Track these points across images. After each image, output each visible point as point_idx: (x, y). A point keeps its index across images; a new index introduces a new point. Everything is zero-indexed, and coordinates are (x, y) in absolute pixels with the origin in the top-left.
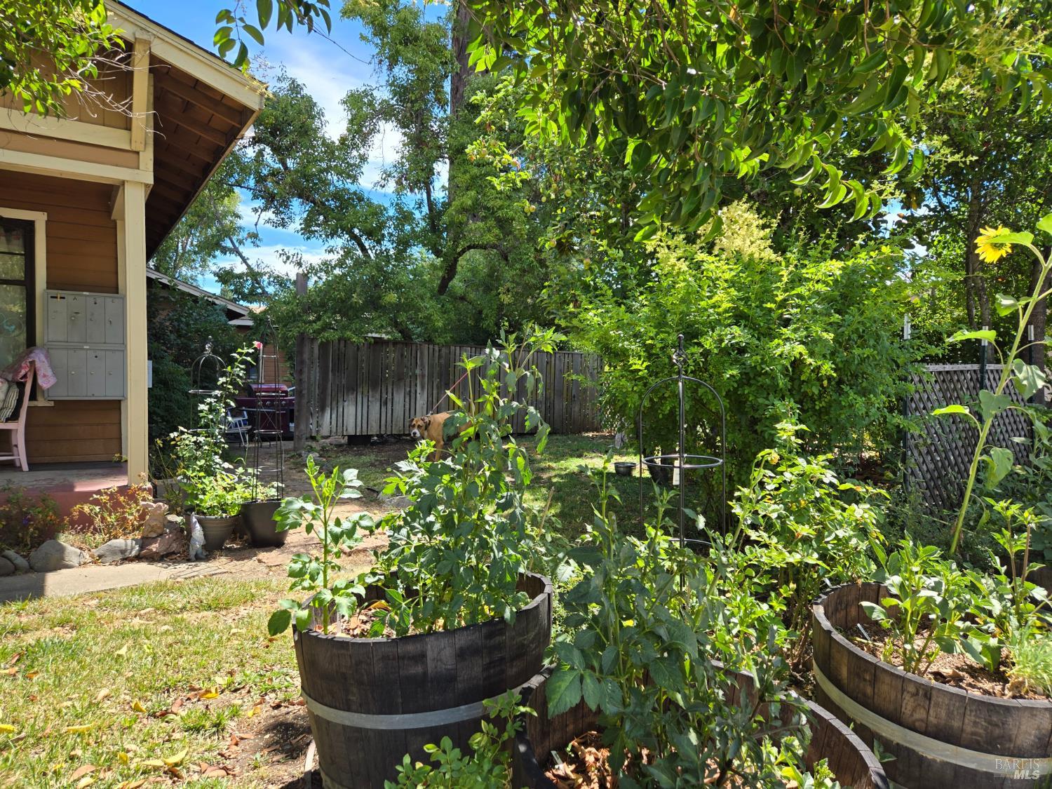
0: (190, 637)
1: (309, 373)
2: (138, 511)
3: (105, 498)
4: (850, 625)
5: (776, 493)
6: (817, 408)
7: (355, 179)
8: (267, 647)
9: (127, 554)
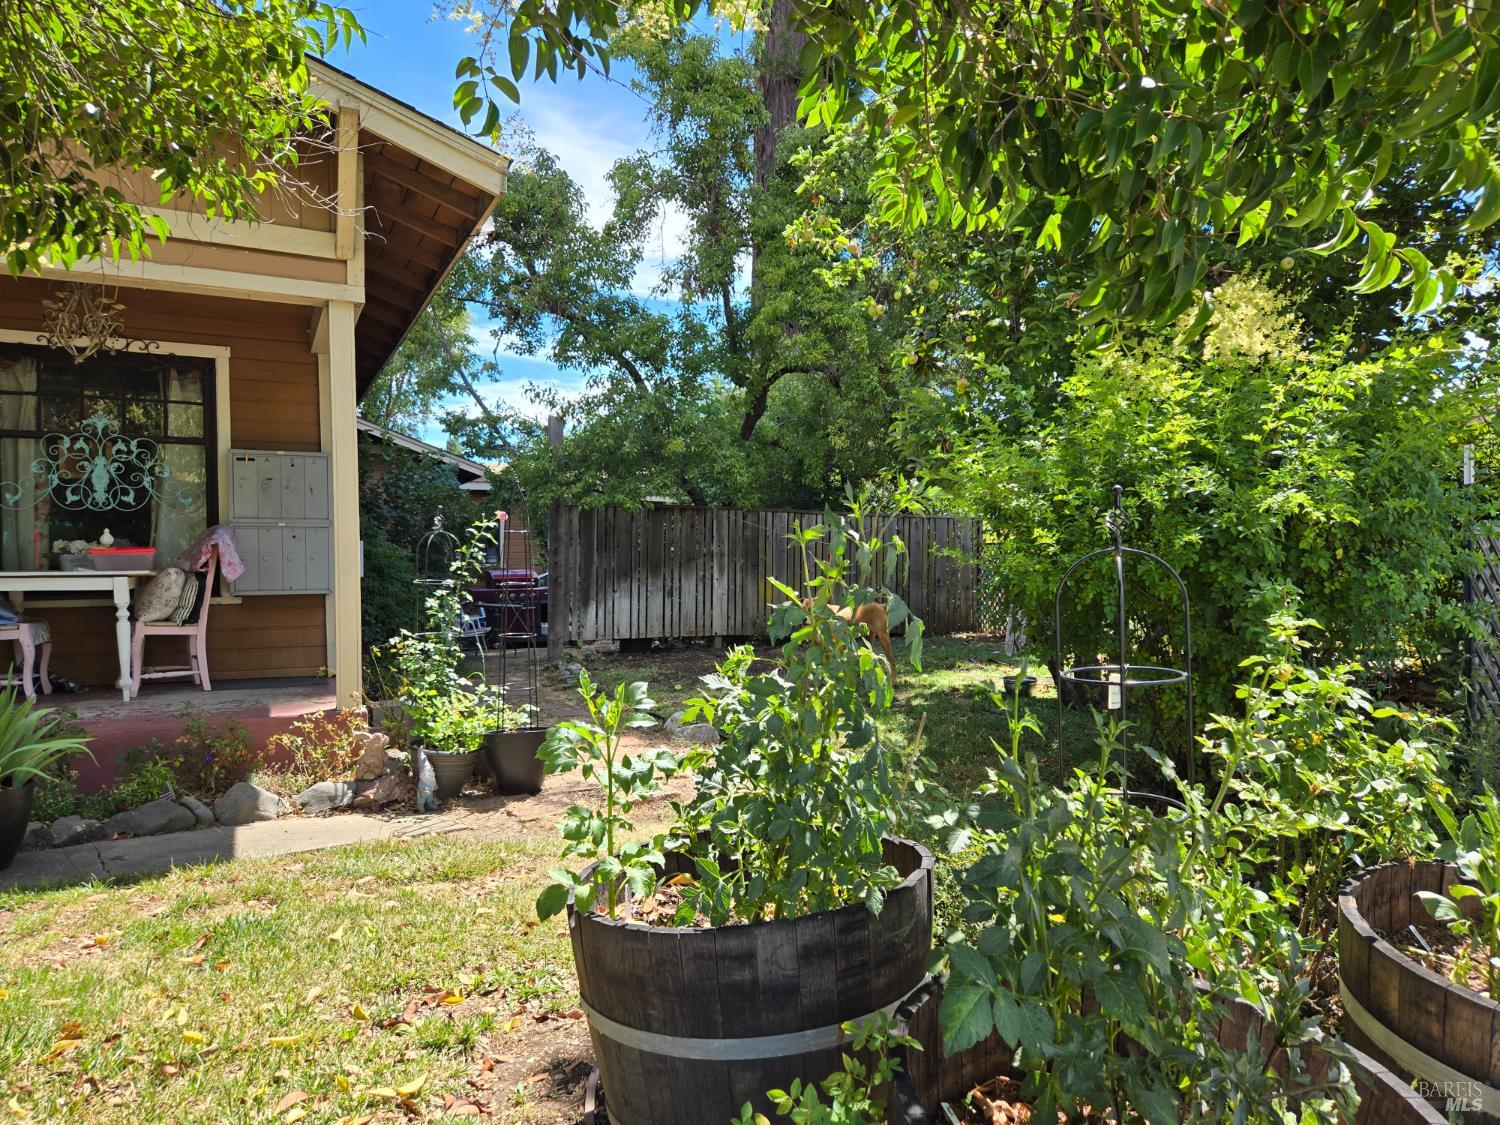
0: (424, 918)
1: (567, 553)
2: (350, 744)
3: (308, 726)
4: (1397, 926)
5: (1270, 722)
6: (1327, 591)
7: (625, 282)
8: (526, 934)
9: (338, 803)
